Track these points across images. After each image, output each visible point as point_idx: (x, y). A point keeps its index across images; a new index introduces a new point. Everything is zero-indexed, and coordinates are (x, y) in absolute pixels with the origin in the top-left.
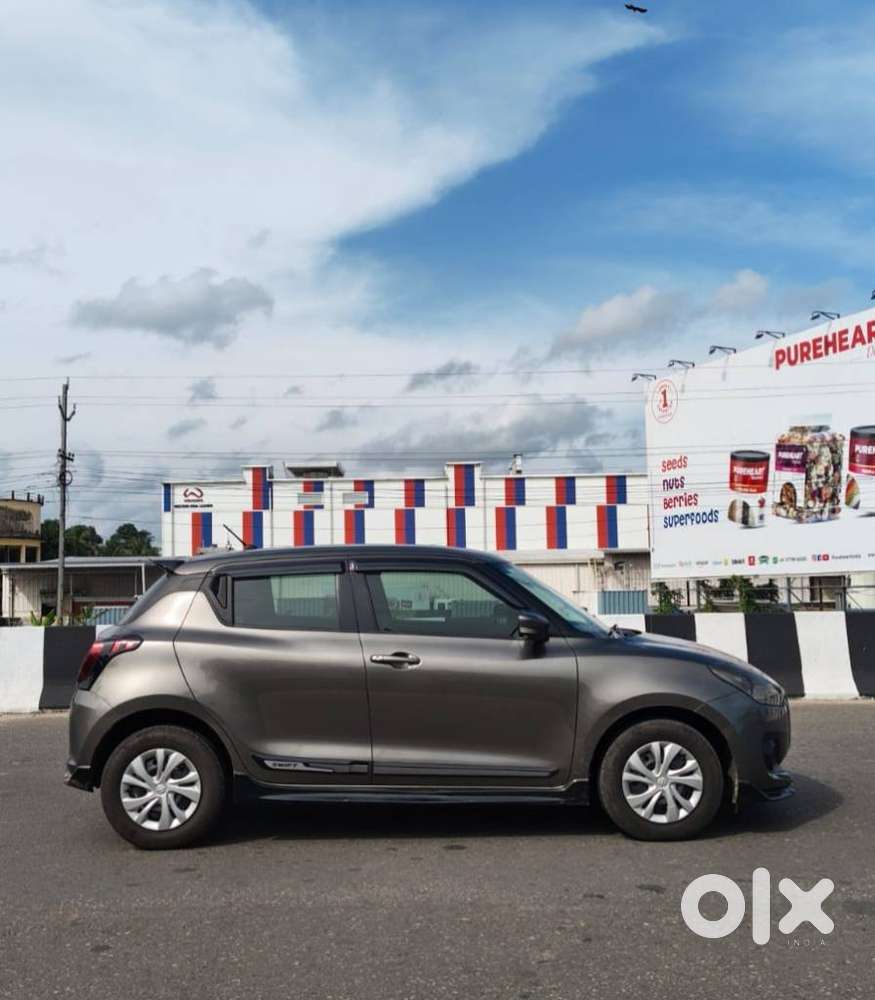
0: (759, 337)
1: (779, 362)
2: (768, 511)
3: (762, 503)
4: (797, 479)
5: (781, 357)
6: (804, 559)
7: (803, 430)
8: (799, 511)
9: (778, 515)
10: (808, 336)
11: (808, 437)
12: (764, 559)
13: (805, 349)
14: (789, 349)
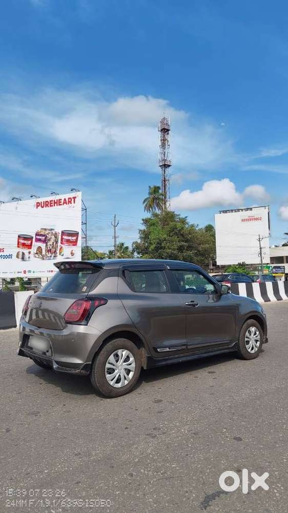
0: (31, 197)
1: (37, 206)
2: (32, 255)
3: (30, 253)
4: (43, 246)
5: (38, 205)
6: (44, 272)
7: (45, 229)
8: (43, 256)
9: (35, 257)
10: (49, 199)
11: (47, 232)
12: (30, 271)
13: (47, 203)
14: (41, 202)
